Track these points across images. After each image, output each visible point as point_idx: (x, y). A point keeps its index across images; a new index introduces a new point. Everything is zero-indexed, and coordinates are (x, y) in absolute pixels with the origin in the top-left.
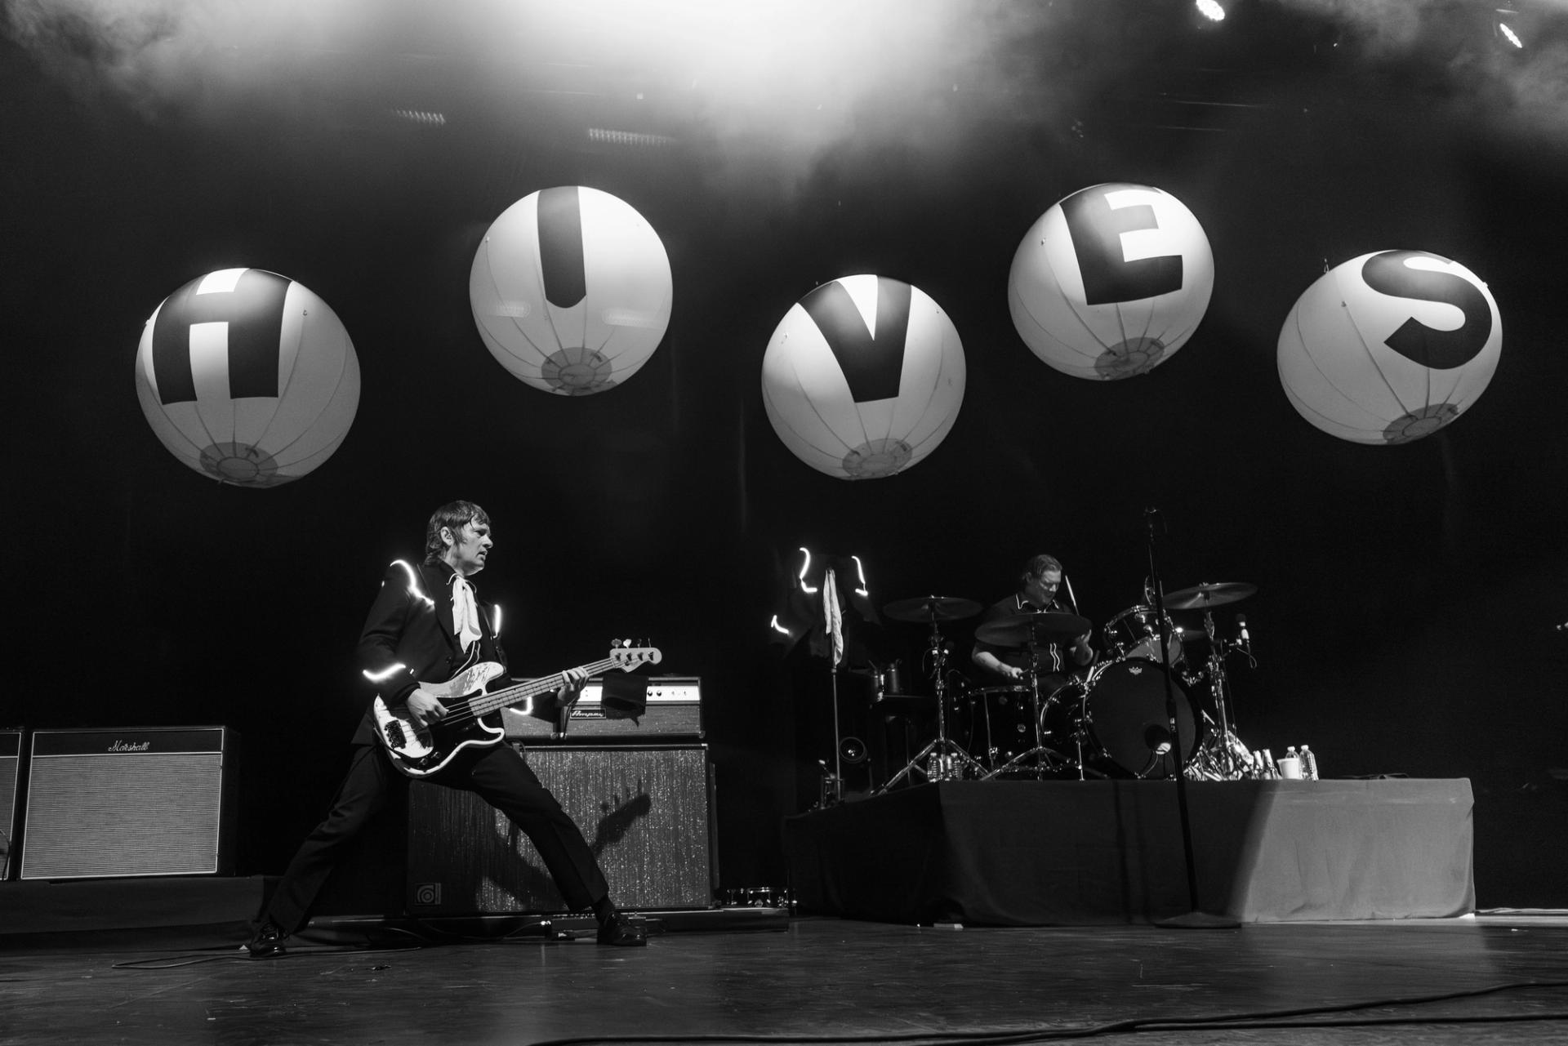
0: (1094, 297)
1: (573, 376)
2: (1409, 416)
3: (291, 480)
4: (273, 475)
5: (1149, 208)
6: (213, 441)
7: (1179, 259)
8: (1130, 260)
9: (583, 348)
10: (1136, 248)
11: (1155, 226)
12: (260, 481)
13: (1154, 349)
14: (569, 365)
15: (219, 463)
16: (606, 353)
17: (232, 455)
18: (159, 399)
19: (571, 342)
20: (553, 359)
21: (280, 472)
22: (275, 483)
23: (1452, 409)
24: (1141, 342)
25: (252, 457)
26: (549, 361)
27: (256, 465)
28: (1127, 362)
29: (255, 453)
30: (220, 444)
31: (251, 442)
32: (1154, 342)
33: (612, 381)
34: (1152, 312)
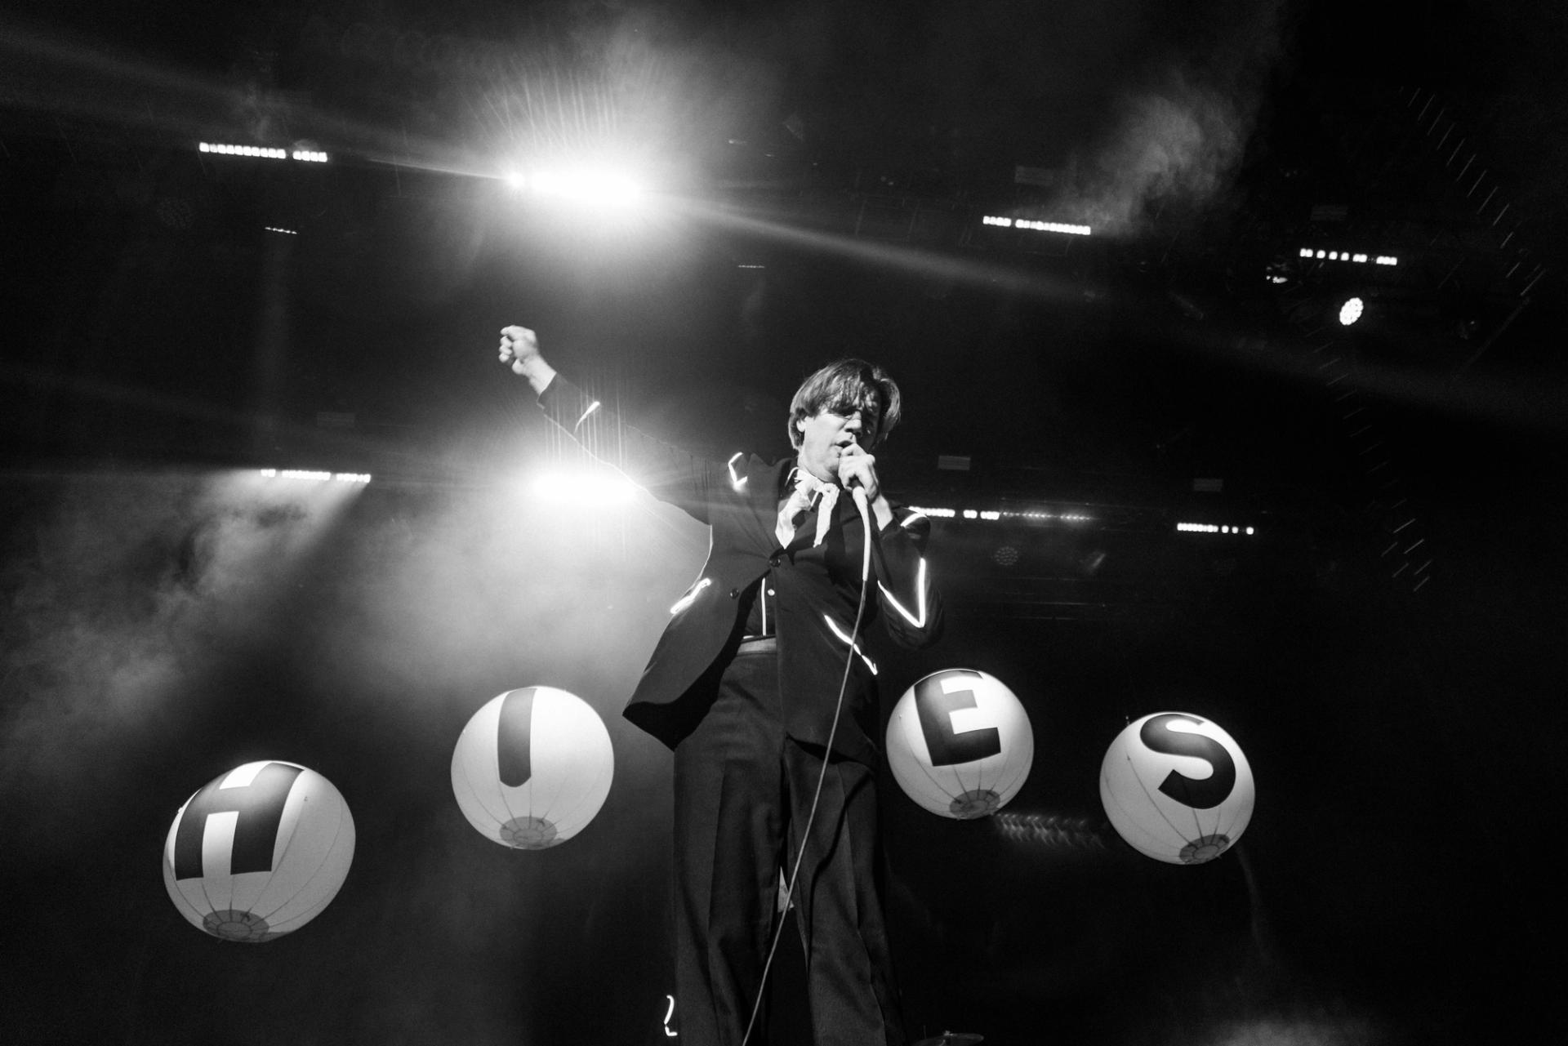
0: (937, 761)
1: (526, 838)
2: (1191, 845)
3: (279, 936)
4: (264, 934)
5: (971, 693)
6: (213, 909)
7: (996, 730)
8: (959, 732)
9: (530, 817)
10: (962, 723)
11: (974, 705)
12: (254, 937)
13: (989, 797)
14: (520, 830)
15: (218, 926)
16: (549, 818)
17: (229, 920)
18: (174, 874)
19: (521, 812)
20: (508, 826)
21: (270, 930)
22: (267, 939)
23: (1224, 839)
24: (978, 794)
25: (245, 920)
26: (504, 827)
27: (250, 927)
28: (972, 807)
29: (248, 917)
30: (219, 912)
31: (245, 909)
32: (989, 793)
33: (559, 839)
34: (981, 772)
